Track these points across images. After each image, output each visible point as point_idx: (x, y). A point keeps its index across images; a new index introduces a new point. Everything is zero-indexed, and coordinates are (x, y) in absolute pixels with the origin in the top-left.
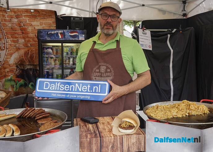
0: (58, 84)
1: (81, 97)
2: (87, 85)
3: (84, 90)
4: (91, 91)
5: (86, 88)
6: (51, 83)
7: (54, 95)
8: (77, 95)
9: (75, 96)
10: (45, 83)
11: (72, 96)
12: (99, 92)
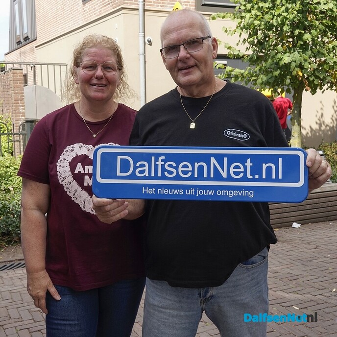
0: (156, 160)
1: (228, 193)
2: (242, 159)
3: (235, 173)
4: (257, 177)
5: (239, 168)
6: (136, 157)
7: (150, 191)
8: (215, 188)
9: (212, 193)
10: (119, 158)
11: (204, 192)
12: (280, 177)
